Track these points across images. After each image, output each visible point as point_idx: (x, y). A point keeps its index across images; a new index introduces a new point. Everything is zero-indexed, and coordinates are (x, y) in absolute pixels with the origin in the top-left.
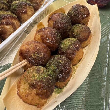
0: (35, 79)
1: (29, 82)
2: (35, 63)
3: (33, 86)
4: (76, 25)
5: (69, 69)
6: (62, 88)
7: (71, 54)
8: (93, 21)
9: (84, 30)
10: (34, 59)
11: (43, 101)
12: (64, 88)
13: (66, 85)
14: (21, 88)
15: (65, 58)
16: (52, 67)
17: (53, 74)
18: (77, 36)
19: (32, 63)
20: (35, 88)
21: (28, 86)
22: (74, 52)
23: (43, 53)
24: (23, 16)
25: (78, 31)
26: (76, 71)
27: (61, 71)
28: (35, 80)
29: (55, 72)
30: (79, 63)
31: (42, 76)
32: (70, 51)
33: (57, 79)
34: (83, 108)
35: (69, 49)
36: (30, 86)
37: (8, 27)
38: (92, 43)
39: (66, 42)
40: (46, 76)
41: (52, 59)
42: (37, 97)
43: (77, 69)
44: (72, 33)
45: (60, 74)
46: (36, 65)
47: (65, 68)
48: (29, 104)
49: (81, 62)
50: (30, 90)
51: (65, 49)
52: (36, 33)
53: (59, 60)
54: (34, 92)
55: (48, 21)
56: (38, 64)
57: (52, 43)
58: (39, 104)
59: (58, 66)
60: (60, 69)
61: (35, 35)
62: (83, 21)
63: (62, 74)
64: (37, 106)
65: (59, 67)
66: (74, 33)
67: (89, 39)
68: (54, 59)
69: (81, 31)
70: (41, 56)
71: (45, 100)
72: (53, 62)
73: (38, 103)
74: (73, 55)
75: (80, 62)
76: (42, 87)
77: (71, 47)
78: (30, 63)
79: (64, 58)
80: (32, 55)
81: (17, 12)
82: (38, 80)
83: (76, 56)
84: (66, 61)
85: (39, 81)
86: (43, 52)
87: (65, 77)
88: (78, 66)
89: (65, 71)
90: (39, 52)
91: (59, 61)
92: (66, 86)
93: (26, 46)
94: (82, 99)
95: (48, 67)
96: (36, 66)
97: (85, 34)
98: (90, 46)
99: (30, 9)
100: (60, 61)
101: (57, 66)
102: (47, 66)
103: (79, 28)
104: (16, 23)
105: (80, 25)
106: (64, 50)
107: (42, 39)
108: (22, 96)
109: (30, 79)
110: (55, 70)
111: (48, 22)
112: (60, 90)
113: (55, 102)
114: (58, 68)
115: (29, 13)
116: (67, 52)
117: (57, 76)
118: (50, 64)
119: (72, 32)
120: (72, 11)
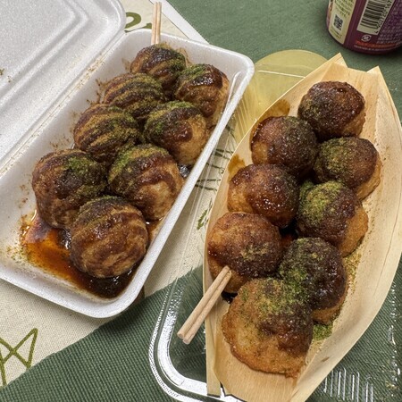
0: (270, 312)
1: (255, 320)
2: (253, 272)
3: (267, 329)
4: (331, 141)
5: (339, 272)
6: (330, 322)
7: (336, 231)
8: (377, 117)
9: (357, 154)
10: (250, 263)
11: (297, 362)
12: (334, 323)
13: (338, 313)
14: (239, 338)
15: (323, 243)
16: (296, 274)
17: (303, 291)
18: (339, 173)
19: (245, 273)
20: (274, 333)
21: (255, 332)
22: (344, 224)
23: (266, 244)
24: (184, 146)
25: (340, 160)
26: (357, 271)
27: (322, 282)
28: (270, 316)
29: (305, 286)
30: (361, 245)
31: (283, 302)
32: (332, 222)
33: (315, 303)
34: (397, 368)
35: (328, 216)
36: (260, 330)
37: (157, 188)
38: (384, 181)
39: (315, 200)
40: (291, 302)
41: (291, 252)
42: (283, 354)
43: (359, 266)
44: (324, 168)
45: (319, 288)
46: (256, 275)
47: (328, 272)
48: (265, 372)
49: (364, 242)
50: (261, 340)
51: (316, 218)
52: (230, 189)
53: (310, 252)
54: (273, 342)
55: (252, 145)
56: (259, 273)
57: (278, 208)
58: (289, 369)
59: (310, 270)
60: (316, 276)
61: (229, 194)
62: (348, 128)
63: (325, 288)
64: (285, 374)
65: (314, 271)
66: (329, 168)
67: (375, 175)
68: (295, 253)
69: (348, 160)
70: (263, 252)
71: (301, 359)
72: (296, 261)
73: (287, 367)
74: (342, 232)
75: (361, 243)
76: (290, 329)
77: (332, 210)
78: (240, 274)
79: (322, 246)
80: (243, 253)
81: (166, 141)
82: (277, 314)
83: (350, 232)
84: (327, 252)
85: (279, 317)
86: (265, 241)
87: (335, 293)
88: (360, 256)
89: (332, 278)
90: (256, 243)
91: (310, 255)
92: (337, 315)
93: (222, 232)
94: (389, 345)
95: (285, 275)
96: (257, 277)
97: (363, 166)
98: (380, 191)
99: (197, 125)
100: (314, 256)
101: (308, 270)
102: (281, 273)
103: (342, 151)
104: (173, 171)
105: (341, 141)
106: (314, 223)
107: (251, 203)
108: (246, 356)
109: (258, 315)
110: (305, 280)
111: (252, 149)
112: (324, 328)
113: (324, 361)
114: (313, 276)
115: (197, 134)
116: (322, 226)
117: (314, 295)
118: (288, 267)
119: (324, 165)
120: (314, 106)
